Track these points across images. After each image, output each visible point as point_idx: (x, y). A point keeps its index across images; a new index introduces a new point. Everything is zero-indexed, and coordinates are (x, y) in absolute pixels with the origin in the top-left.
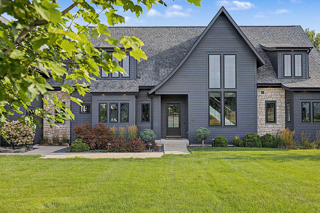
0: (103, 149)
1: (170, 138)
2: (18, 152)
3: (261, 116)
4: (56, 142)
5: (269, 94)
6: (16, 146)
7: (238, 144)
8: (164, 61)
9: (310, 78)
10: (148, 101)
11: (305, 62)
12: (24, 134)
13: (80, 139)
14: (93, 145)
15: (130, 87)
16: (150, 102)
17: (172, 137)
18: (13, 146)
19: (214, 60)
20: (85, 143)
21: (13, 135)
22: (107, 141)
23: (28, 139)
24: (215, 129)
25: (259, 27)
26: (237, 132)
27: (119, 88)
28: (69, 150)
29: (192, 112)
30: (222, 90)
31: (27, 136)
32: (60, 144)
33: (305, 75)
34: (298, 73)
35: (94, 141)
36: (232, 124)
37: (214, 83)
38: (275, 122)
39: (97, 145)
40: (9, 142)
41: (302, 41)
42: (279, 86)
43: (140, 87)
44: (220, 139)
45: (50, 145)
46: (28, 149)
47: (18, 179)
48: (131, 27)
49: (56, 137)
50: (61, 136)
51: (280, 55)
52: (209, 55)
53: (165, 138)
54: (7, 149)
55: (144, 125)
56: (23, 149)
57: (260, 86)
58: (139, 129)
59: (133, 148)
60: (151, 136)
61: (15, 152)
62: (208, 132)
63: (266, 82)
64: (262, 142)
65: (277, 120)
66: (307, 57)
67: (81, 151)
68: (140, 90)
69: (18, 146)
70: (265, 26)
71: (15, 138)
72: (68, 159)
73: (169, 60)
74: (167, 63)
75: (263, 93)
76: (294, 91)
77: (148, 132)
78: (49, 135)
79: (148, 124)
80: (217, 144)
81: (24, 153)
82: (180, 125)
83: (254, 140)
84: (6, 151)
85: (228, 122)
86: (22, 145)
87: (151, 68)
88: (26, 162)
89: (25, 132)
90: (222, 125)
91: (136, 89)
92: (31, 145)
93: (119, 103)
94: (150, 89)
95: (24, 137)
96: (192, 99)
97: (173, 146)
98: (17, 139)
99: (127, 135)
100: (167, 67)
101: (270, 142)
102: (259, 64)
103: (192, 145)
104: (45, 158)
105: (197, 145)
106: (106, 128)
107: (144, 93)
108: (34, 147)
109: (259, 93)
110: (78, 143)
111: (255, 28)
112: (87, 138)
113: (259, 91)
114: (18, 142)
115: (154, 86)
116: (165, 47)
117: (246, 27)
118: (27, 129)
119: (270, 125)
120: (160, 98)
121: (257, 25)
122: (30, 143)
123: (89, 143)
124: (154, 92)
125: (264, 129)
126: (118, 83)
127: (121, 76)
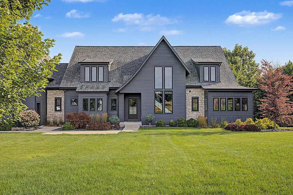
0: (84, 129)
1: (130, 121)
2: (28, 130)
3: (189, 107)
4: (55, 124)
5: (194, 93)
6: (28, 126)
7: (172, 125)
8: (127, 70)
9: (221, 82)
10: (115, 97)
11: (217, 72)
12: (33, 119)
13: (69, 122)
14: (77, 126)
15: (103, 88)
16: (117, 98)
17: (134, 121)
18: (26, 127)
19: (158, 70)
20: (72, 124)
21: (25, 120)
22: (86, 123)
23: (35, 122)
24: (157, 115)
25: (193, 46)
26: (171, 117)
27: (96, 89)
28: (62, 129)
29: (144, 104)
30: (163, 90)
31: (35, 120)
32: (58, 126)
33: (218, 80)
34: (213, 79)
35: (78, 123)
36: (170, 112)
37: (158, 85)
38: (198, 110)
39: (79, 125)
40: (23, 124)
41: (220, 57)
42: (200, 87)
43: (109, 88)
44: (160, 122)
45: (51, 126)
46: (36, 128)
47: (23, 146)
48: (107, 47)
49: (55, 120)
50: (59, 120)
51: (201, 67)
52: (155, 67)
53: (127, 121)
54: (22, 128)
55: (113, 113)
56: (32, 129)
57: (188, 87)
58: (109, 115)
59: (102, 127)
60: (116, 120)
61: (26, 131)
62: (154, 117)
63: (192, 85)
64: (188, 124)
65: (200, 109)
66: (219, 68)
67: (69, 130)
68: (110, 90)
69: (29, 127)
70: (197, 46)
71: (27, 122)
72: (58, 135)
73: (131, 70)
74: (129, 71)
75: (190, 92)
76: (208, 91)
77: (114, 118)
78: (50, 119)
79: (115, 112)
80: (159, 125)
81: (32, 131)
82: (137, 112)
83: (182, 123)
84: (21, 130)
85: (167, 111)
86: (32, 126)
87: (118, 75)
88: (31, 137)
89: (33, 118)
90: (163, 112)
91: (107, 90)
92: (38, 126)
93: (96, 98)
94: (116, 89)
95: (33, 121)
96: (144, 96)
97: (131, 126)
98: (28, 122)
99: (101, 119)
100: (128, 74)
101: (192, 124)
102: (187, 74)
103: (143, 126)
104: (44, 134)
105: (147, 126)
106: (87, 115)
107: (113, 92)
108: (40, 127)
109: (187, 92)
110: (68, 124)
111: (190, 47)
112: (73, 122)
113: (187, 91)
114: (29, 124)
115: (119, 87)
116: (128, 61)
117: (184, 47)
118: (35, 116)
119: (195, 113)
120: (123, 95)
121: (191, 46)
122: (37, 125)
123: (74, 125)
124: (119, 91)
125: (191, 115)
126: (95, 85)
127: (97, 81)
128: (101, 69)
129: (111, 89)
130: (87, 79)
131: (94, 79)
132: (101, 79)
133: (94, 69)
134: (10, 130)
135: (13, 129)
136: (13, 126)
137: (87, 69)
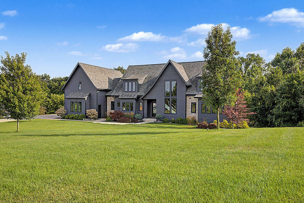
3: (189, 110)
5: (193, 99)
18: (89, 118)
24: (166, 115)
27: (130, 96)
29: (158, 107)
30: (171, 97)
36: (175, 113)
38: (195, 112)
44: (165, 119)
52: (165, 81)
64: (183, 122)
67: (109, 121)
75: (190, 98)
81: (91, 121)
84: (87, 120)
86: (92, 118)
88: (90, 124)
90: (170, 113)
91: (135, 97)
96: (158, 101)
108: (99, 119)
112: (112, 117)
113: (188, 98)
115: (142, 96)
118: (94, 113)
119: (193, 114)
120: (147, 100)
125: (190, 115)
126: (130, 94)
127: (132, 91)
128: (134, 83)
129: (138, 97)
130: (126, 90)
131: (130, 90)
132: (134, 90)
133: (130, 83)
134: (82, 120)
135: (84, 119)
136: (84, 118)
137: (126, 83)
